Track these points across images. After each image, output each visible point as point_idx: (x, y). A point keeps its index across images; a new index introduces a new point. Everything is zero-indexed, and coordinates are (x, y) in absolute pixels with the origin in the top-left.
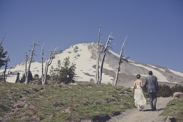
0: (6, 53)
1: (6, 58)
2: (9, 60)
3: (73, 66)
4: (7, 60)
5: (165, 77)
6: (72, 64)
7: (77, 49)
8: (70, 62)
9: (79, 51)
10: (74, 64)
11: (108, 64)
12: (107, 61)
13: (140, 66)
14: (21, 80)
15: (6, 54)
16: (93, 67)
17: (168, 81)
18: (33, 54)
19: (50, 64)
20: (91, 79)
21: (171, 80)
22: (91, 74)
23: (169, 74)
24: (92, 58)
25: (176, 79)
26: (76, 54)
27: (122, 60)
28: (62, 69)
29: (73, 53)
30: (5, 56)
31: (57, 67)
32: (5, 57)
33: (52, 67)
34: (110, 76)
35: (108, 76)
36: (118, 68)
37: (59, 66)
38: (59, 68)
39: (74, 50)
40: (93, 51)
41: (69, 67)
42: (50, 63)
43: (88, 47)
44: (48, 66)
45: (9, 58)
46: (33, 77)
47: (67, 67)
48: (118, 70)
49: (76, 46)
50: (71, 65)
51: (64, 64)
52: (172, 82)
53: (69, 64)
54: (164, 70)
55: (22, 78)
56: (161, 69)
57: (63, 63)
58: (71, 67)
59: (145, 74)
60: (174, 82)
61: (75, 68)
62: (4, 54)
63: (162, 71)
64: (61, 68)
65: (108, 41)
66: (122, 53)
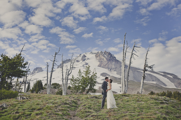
0: (27, 63)
1: (27, 68)
2: (29, 70)
3: (94, 75)
4: (27, 71)
5: (173, 84)
6: (93, 72)
7: (85, 58)
8: (91, 71)
9: (86, 59)
10: (95, 73)
11: (116, 72)
12: (114, 69)
13: (148, 73)
14: (31, 89)
15: (26, 65)
16: (101, 75)
17: (176, 87)
18: (54, 64)
19: (70, 74)
20: (99, 87)
21: (180, 87)
22: (99, 82)
23: (177, 80)
24: (99, 66)
26: (84, 63)
27: (146, 68)
29: (81, 61)
30: (26, 66)
31: (78, 76)
32: (25, 68)
33: (73, 77)
34: (118, 84)
35: (116, 83)
36: (143, 76)
37: (80, 76)
38: (80, 77)
39: (82, 59)
40: (100, 59)
41: (90, 76)
42: (70, 72)
43: (96, 56)
44: (68, 75)
45: (29, 69)
46: (43, 86)
47: (88, 77)
48: (143, 78)
49: (84, 55)
50: (91, 73)
51: (85, 73)
53: (89, 73)
54: (171, 77)
55: (33, 87)
56: (169, 76)
57: (83, 72)
58: (92, 76)
59: (153, 81)
61: (96, 77)
62: (25, 64)
63: (170, 78)
64: (82, 78)
65: (133, 49)
66: (146, 61)
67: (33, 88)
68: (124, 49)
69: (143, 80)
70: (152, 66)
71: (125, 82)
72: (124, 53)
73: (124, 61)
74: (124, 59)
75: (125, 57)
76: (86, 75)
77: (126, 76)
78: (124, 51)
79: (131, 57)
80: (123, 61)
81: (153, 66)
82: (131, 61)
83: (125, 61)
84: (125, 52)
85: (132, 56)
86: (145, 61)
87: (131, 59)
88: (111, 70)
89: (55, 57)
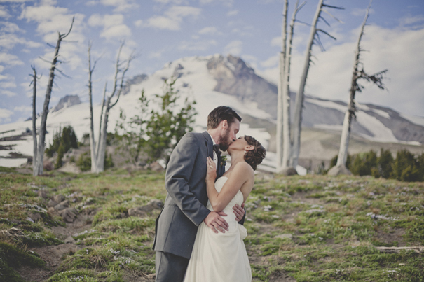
3: (189, 108)
6: (186, 100)
7: (182, 71)
8: (177, 95)
9: (184, 74)
10: (191, 100)
18: (56, 72)
19: (113, 105)
21: (405, 137)
25: (415, 135)
28: (153, 118)
31: (138, 112)
33: (121, 114)
36: (349, 107)
37: (144, 110)
38: (145, 115)
39: (174, 73)
41: (176, 112)
43: (207, 65)
44: (108, 109)
47: (171, 113)
48: (350, 116)
50: (183, 105)
52: (407, 140)
53: (174, 101)
54: (387, 115)
57: (156, 99)
58: (183, 109)
60: (412, 140)
61: (196, 114)
64: (150, 116)
65: (320, 12)
66: (358, 58)
67: (51, 146)
68: (287, 12)
69: (350, 123)
70: (379, 76)
71: (290, 129)
72: (286, 26)
73: (287, 55)
74: (285, 47)
75: (291, 41)
76: (164, 108)
77: (294, 110)
78: (286, 22)
79: (312, 43)
80: (285, 57)
81: (384, 75)
82: (310, 55)
83: (290, 53)
84: (291, 23)
85: (316, 37)
86: (354, 58)
87: (310, 49)
88: (243, 98)
89: (58, 47)
